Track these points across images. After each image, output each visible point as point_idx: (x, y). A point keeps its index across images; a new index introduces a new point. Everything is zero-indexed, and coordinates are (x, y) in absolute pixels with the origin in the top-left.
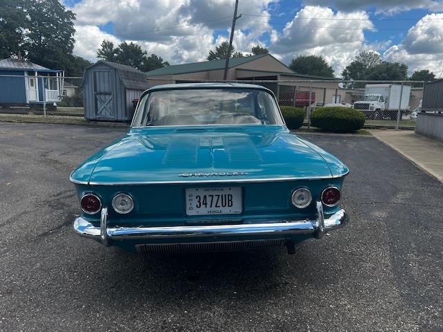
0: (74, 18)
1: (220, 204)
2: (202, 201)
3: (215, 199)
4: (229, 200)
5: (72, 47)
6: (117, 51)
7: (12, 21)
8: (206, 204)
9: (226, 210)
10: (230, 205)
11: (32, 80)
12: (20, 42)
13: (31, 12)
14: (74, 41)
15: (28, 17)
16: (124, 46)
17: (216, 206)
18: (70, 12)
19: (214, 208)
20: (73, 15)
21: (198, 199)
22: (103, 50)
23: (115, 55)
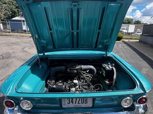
1: (80, 102)
2: (70, 101)
3: (78, 100)
4: (85, 101)
8: (73, 102)
9: (84, 105)
10: (86, 103)
11: (24, 23)
17: (78, 103)
19: (77, 104)
21: (69, 100)
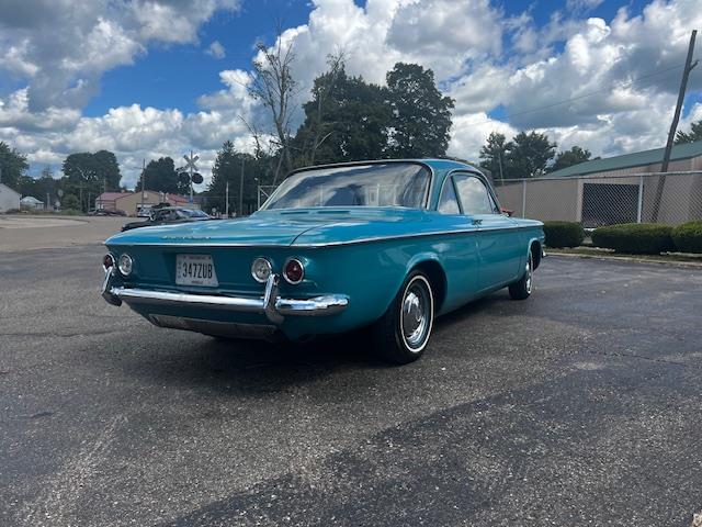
0: (452, 106)
1: (201, 275)
2: (188, 270)
3: (198, 268)
5: (447, 146)
6: (509, 146)
7: (376, 119)
8: (191, 273)
9: (206, 282)
10: (210, 276)
12: (383, 147)
13: (400, 106)
14: (449, 138)
15: (396, 112)
16: (521, 138)
17: (199, 277)
18: (447, 99)
19: (197, 279)
20: (451, 102)
21: (185, 268)
22: (490, 146)
23: (507, 151)
